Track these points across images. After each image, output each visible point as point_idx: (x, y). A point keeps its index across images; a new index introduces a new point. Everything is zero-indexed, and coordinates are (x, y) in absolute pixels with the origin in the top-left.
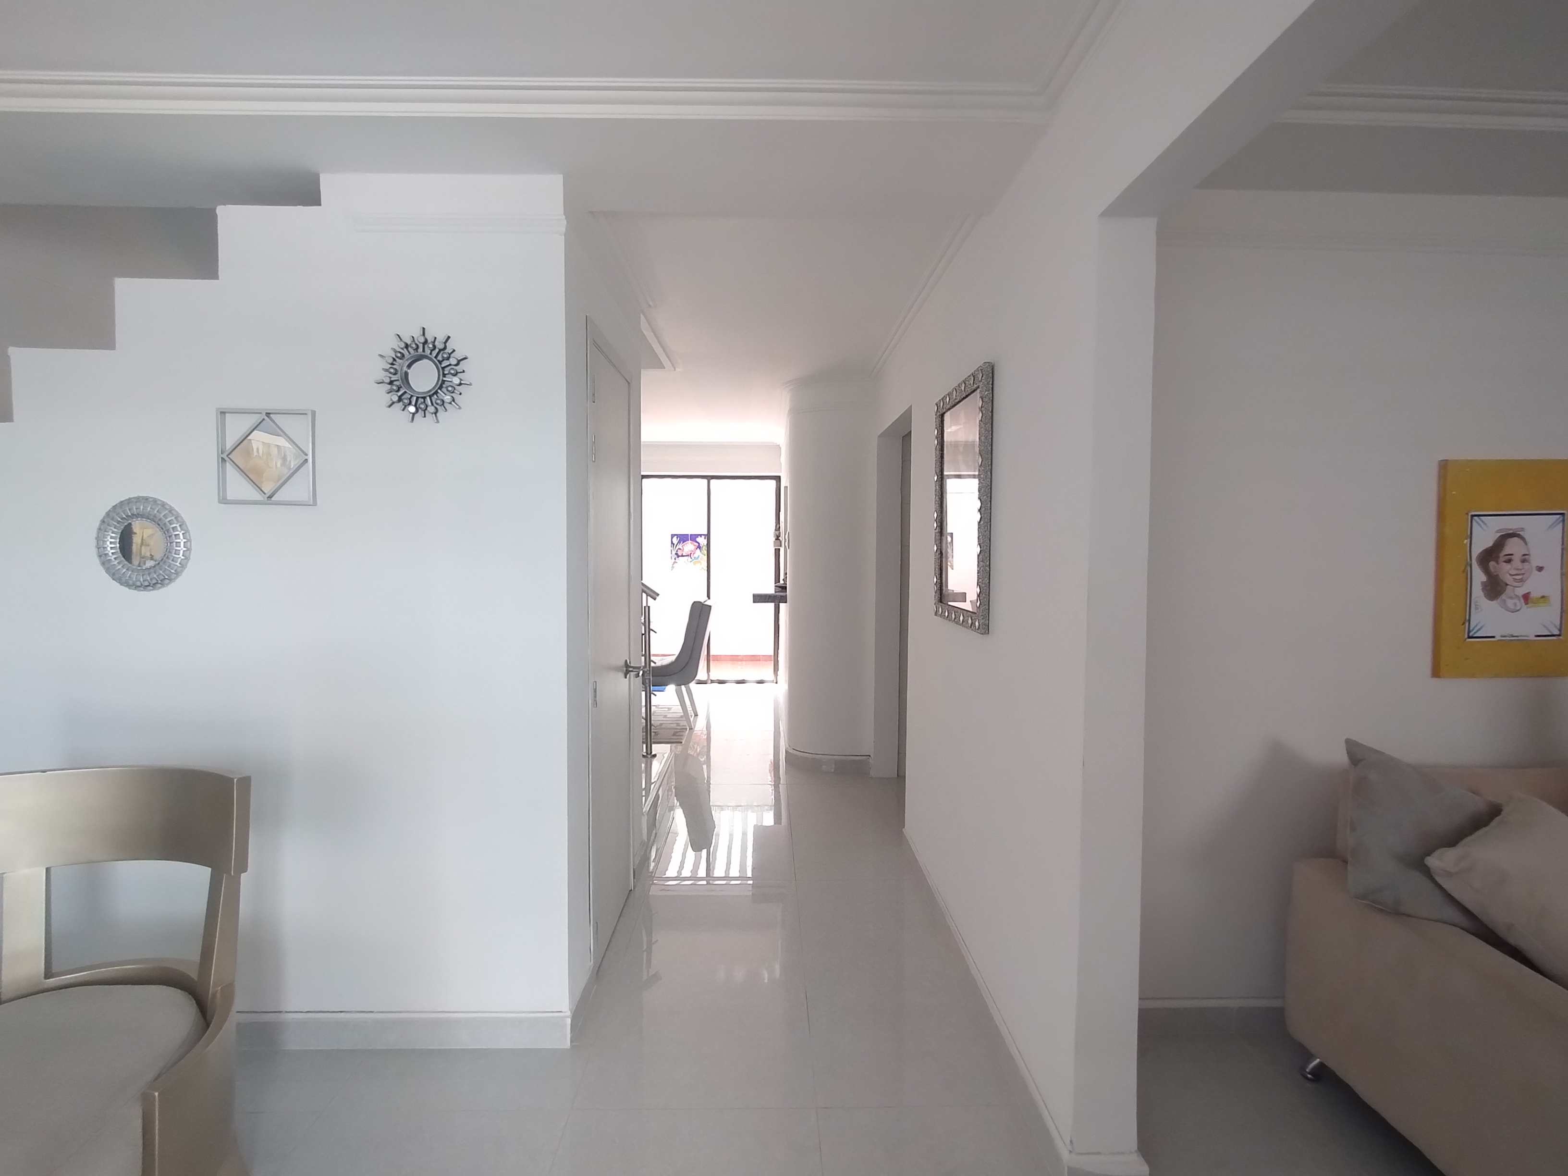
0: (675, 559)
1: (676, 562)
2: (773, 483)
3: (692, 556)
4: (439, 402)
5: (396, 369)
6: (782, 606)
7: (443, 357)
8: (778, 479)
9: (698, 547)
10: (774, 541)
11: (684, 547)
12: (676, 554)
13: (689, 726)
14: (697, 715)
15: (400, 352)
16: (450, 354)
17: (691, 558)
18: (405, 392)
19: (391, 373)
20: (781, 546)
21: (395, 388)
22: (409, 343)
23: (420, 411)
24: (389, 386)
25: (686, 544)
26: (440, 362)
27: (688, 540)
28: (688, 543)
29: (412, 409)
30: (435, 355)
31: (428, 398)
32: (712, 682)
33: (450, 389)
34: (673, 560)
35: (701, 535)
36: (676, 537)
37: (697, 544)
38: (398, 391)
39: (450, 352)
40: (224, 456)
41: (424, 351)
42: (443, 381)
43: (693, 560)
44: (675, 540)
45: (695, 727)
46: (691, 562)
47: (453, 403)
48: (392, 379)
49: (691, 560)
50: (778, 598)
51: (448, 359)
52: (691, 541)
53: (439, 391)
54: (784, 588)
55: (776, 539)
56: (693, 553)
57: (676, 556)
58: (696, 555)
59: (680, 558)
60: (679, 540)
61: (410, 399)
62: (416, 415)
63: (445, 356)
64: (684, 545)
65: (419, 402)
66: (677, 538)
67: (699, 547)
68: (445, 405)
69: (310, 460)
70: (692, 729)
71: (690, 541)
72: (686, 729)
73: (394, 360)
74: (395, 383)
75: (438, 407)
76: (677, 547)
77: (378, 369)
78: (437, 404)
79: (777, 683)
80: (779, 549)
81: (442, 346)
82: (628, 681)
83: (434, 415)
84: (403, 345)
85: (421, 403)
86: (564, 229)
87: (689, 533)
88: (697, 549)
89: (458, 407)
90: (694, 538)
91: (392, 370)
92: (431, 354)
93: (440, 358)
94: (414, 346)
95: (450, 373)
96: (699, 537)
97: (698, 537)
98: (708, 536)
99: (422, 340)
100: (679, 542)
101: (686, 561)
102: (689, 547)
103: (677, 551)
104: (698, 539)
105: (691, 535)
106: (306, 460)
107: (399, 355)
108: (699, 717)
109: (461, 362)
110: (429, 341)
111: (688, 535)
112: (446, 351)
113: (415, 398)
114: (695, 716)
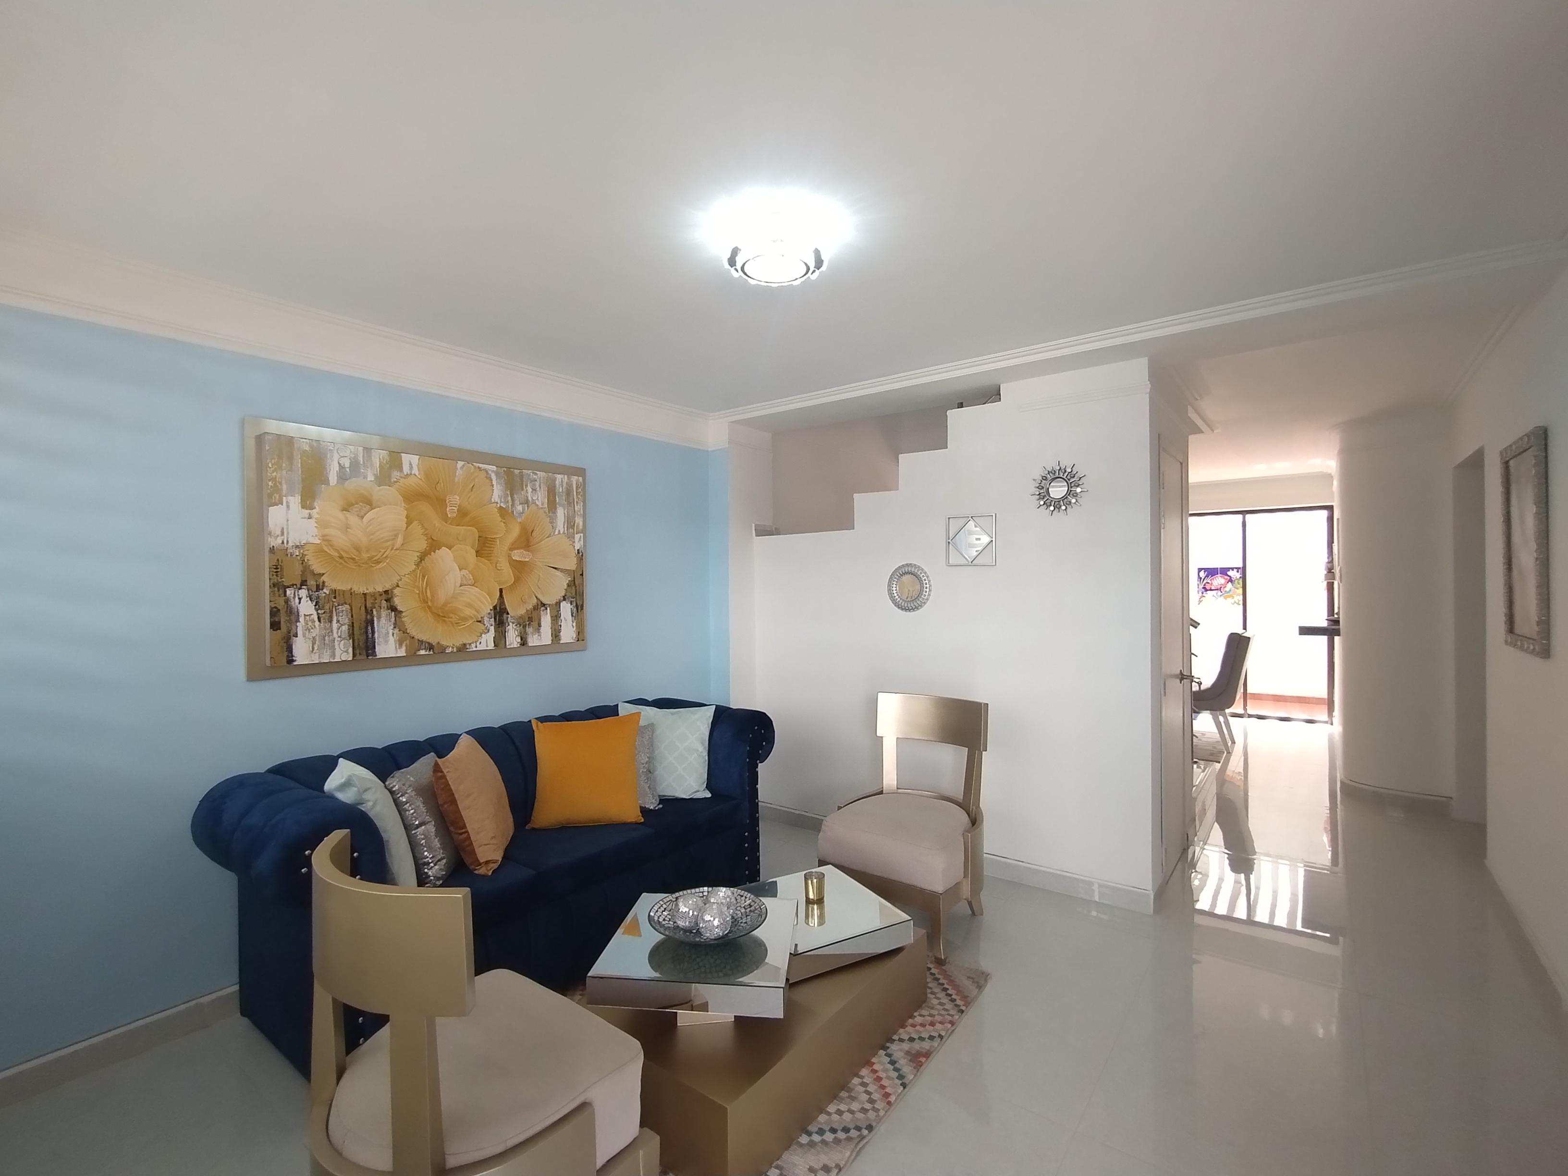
0: (1202, 593)
1: (1204, 597)
2: (1324, 513)
3: (1222, 590)
4: (1068, 503)
5: (1042, 486)
6: (1336, 638)
7: (1071, 476)
8: (1330, 508)
9: (1229, 581)
10: (1326, 575)
11: (1212, 581)
12: (1203, 588)
13: (1227, 751)
14: (1235, 743)
15: (1044, 476)
16: (1075, 474)
17: (1221, 592)
18: (1048, 499)
19: (1039, 489)
20: (1334, 579)
21: (1041, 497)
22: (1050, 471)
23: (1056, 509)
24: (1038, 497)
25: (1215, 578)
26: (1069, 480)
27: (1218, 574)
28: (1217, 577)
29: (1052, 508)
30: (1066, 476)
31: (1062, 501)
32: (1250, 716)
33: (1075, 495)
34: (1201, 594)
35: (1232, 569)
36: (1203, 571)
37: (1229, 578)
38: (1044, 498)
39: (1075, 473)
40: (950, 541)
41: (1059, 474)
42: (1071, 491)
43: (1224, 594)
44: (1202, 574)
45: (1232, 751)
46: (1221, 595)
47: (1077, 503)
48: (1040, 492)
49: (1221, 594)
50: (1331, 631)
51: (1074, 477)
52: (1221, 575)
53: (1068, 497)
54: (1337, 622)
55: (1328, 572)
56: (1223, 587)
57: (1203, 590)
58: (1227, 589)
59: (1208, 592)
60: (1207, 574)
61: (1050, 503)
62: (1054, 512)
63: (1072, 476)
64: (1213, 579)
65: (1056, 504)
66: (1205, 572)
67: (1231, 580)
68: (1072, 504)
69: (994, 539)
70: (1230, 753)
71: (1219, 575)
72: (1224, 752)
73: (1041, 481)
74: (1041, 494)
75: (1067, 506)
76: (1205, 582)
77: (1032, 488)
78: (1067, 504)
79: (1332, 724)
80: (1333, 583)
81: (1070, 470)
82: (1182, 687)
83: (1065, 511)
84: (1047, 472)
85: (1058, 504)
86: (1149, 390)
87: (1219, 566)
88: (1228, 583)
89: (1079, 505)
90: (1224, 571)
91: (1040, 487)
92: (1063, 475)
93: (1069, 477)
94: (1053, 472)
95: (1075, 486)
96: (1231, 570)
97: (1229, 571)
98: (1243, 570)
99: (1058, 468)
100: (1207, 576)
101: (1215, 595)
102: (1219, 580)
103: (1205, 585)
104: (1230, 573)
105: (1220, 568)
106: (992, 541)
107: (1044, 478)
108: (1236, 745)
109: (1081, 479)
110: (1062, 469)
111: (1217, 568)
112: (1072, 473)
113: (1053, 502)
114: (1232, 743)
